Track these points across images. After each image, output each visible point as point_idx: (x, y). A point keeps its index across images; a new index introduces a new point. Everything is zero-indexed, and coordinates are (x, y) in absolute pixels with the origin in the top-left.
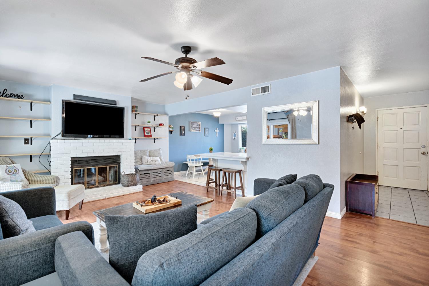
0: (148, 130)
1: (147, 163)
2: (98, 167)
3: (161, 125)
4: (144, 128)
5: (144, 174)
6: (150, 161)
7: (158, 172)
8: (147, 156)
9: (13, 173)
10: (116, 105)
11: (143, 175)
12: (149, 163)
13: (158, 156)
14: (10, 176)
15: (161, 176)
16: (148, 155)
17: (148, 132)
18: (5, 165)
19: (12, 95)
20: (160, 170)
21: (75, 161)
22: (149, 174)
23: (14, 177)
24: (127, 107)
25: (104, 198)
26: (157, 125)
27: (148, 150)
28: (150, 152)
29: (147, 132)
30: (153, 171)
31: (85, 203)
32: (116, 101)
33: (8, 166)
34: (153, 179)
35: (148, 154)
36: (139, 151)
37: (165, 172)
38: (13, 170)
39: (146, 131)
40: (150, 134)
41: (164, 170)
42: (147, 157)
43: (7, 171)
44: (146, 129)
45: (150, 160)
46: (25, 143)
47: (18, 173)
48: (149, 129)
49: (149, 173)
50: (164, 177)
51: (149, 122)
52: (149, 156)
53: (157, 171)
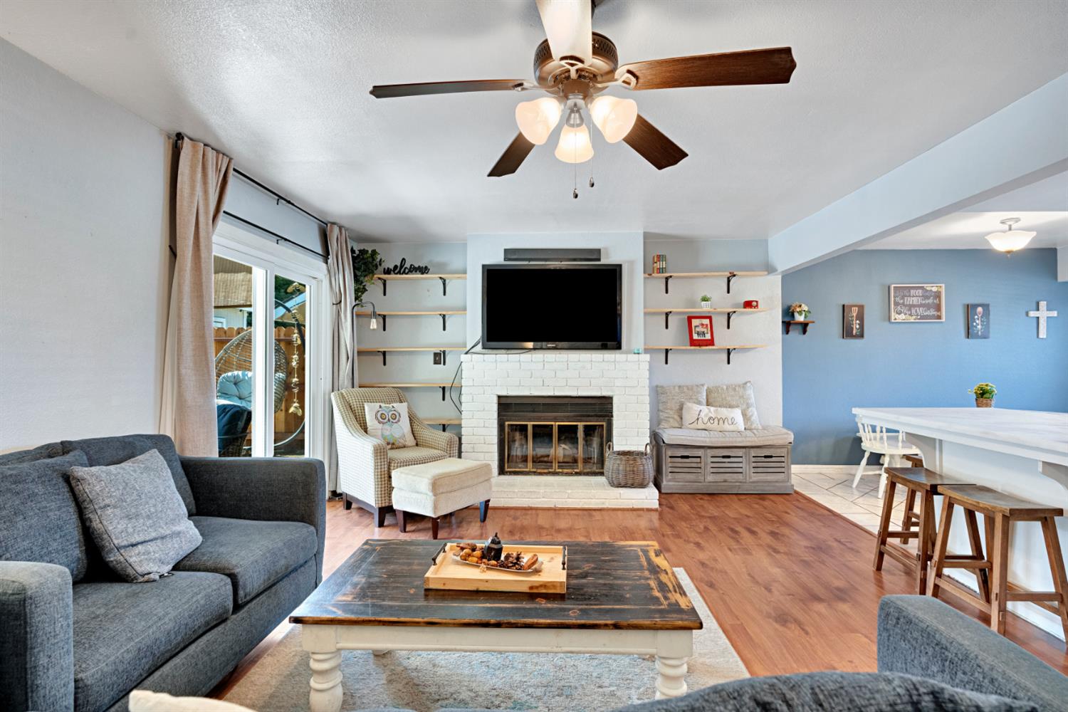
0: (702, 325)
1: (692, 426)
2: (557, 423)
3: (748, 304)
4: (690, 319)
5: (683, 457)
6: (706, 420)
7: (729, 457)
8: (699, 403)
9: (389, 420)
10: (599, 260)
11: (680, 460)
12: (701, 425)
13: (738, 407)
14: (381, 425)
15: (740, 470)
16: (704, 402)
17: (703, 330)
18: (378, 404)
19: (413, 269)
20: (740, 452)
21: (506, 406)
22: (698, 460)
23: (389, 428)
24: (632, 263)
25: (553, 506)
26: (737, 306)
27: (703, 385)
28: (709, 392)
29: (698, 329)
30: (710, 452)
32: (599, 251)
33: (383, 405)
34: (710, 478)
35: (705, 397)
36: (674, 387)
37: (754, 459)
38: (390, 415)
39: (696, 327)
40: (708, 337)
41: (753, 452)
42: (697, 408)
43: (379, 414)
44: (695, 322)
45: (706, 415)
46: (436, 362)
47: (399, 421)
48: (706, 321)
49: (700, 457)
50: (750, 477)
51: (705, 299)
52: (708, 404)
53: (726, 453)
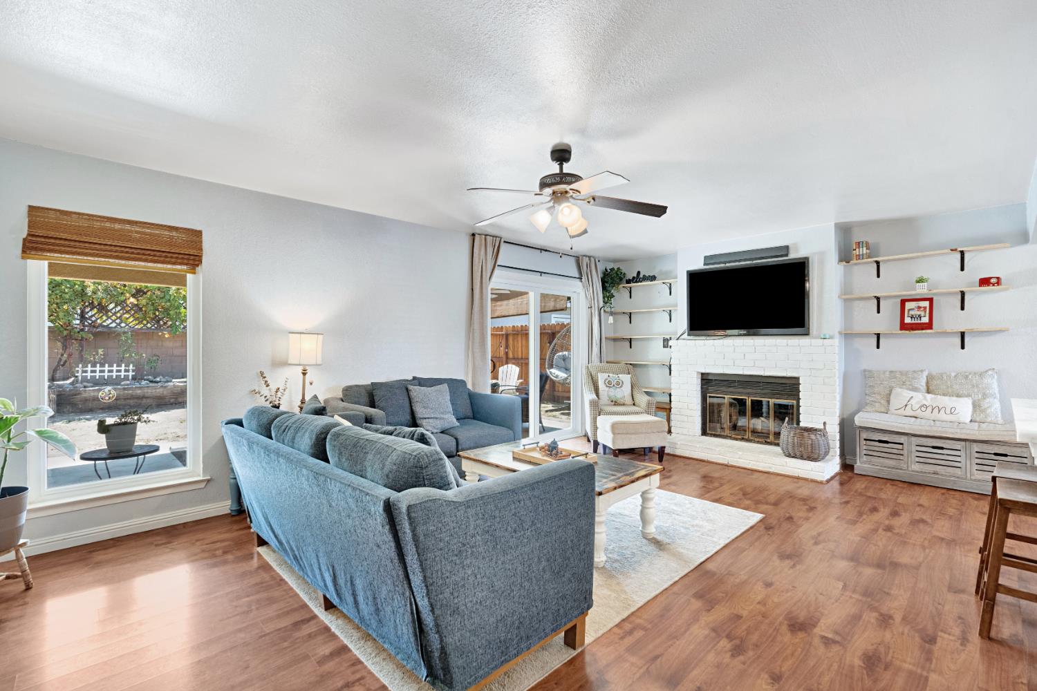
0: (919, 308)
1: (899, 412)
2: (750, 398)
3: (985, 282)
4: (903, 302)
5: (880, 441)
6: (916, 407)
7: (942, 448)
8: (915, 389)
9: (614, 385)
10: (787, 255)
11: (877, 444)
12: (909, 412)
13: (968, 396)
14: (608, 388)
15: (958, 465)
16: (924, 388)
17: (919, 313)
18: (608, 375)
19: (646, 279)
20: (958, 445)
21: (708, 382)
22: (900, 447)
23: (613, 391)
24: (822, 254)
26: (971, 285)
27: (922, 371)
28: (930, 379)
29: (912, 313)
30: (915, 440)
31: (668, 454)
32: (787, 248)
33: (611, 375)
34: (916, 467)
35: (924, 384)
36: (884, 372)
37: (977, 455)
38: (615, 382)
39: (909, 310)
40: (925, 320)
41: (976, 447)
42: (907, 394)
43: (607, 381)
44: (908, 305)
45: (918, 403)
47: (621, 387)
48: (926, 304)
49: (902, 444)
50: (972, 473)
51: (920, 281)
52: (928, 392)
53: (937, 444)
